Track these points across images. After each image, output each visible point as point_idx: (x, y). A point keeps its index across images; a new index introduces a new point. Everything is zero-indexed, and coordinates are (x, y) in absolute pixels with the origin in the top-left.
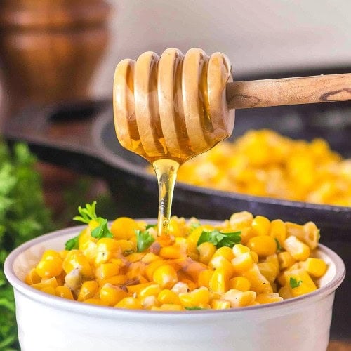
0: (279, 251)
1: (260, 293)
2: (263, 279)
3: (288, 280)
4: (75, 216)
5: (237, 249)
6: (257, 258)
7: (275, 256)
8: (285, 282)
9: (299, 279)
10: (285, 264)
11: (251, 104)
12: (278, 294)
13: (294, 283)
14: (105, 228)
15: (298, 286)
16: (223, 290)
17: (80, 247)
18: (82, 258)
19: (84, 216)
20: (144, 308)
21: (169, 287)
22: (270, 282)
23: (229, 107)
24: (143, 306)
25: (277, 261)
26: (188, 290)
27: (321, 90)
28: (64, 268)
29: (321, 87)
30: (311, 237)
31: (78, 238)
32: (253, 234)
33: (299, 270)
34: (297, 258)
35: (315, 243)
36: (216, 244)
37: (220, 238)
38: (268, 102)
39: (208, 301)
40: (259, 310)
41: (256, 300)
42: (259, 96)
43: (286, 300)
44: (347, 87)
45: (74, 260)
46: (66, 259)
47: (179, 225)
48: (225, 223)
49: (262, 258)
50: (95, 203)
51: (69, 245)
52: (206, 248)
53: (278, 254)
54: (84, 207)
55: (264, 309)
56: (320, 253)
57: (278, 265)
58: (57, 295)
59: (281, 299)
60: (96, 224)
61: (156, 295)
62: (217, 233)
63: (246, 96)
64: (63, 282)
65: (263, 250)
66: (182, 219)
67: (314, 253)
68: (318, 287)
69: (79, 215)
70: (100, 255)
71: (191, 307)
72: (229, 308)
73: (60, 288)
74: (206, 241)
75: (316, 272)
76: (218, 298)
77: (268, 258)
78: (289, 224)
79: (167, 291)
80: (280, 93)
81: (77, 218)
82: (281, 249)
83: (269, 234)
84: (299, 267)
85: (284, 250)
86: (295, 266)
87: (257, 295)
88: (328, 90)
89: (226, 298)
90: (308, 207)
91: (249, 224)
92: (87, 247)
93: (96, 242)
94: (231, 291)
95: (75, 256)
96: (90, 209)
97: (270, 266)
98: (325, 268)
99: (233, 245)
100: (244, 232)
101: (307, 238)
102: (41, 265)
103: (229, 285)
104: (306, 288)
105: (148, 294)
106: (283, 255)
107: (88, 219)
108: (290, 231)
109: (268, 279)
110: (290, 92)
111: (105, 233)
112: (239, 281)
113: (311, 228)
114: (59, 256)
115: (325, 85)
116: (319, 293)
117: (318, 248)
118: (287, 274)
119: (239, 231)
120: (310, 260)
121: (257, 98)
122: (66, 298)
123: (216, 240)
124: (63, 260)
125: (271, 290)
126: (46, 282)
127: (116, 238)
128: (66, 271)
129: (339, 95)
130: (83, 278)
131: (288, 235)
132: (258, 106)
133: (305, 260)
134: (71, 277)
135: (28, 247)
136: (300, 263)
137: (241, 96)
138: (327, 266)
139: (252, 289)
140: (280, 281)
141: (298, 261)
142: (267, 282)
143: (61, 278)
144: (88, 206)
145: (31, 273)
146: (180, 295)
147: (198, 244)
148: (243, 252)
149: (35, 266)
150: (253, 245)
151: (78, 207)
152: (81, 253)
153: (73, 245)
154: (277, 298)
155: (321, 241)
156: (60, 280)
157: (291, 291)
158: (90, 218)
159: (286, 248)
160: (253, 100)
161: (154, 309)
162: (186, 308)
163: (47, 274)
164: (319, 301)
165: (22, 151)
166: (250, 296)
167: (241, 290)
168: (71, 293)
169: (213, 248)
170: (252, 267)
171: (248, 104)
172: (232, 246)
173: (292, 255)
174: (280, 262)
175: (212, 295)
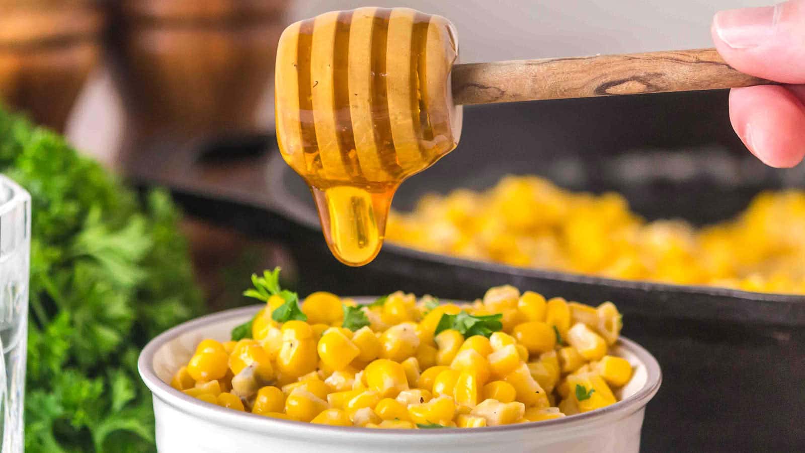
0: (559, 346)
1: (531, 406)
2: (536, 386)
3: (573, 388)
4: (246, 289)
5: (496, 338)
6: (526, 355)
7: (554, 354)
8: (568, 391)
9: (589, 386)
10: (568, 366)
11: (489, 98)
12: (557, 409)
13: (583, 393)
14: (294, 306)
15: (588, 397)
16: (475, 402)
17: (255, 336)
18: (259, 351)
19: (262, 289)
20: (354, 426)
21: (393, 394)
22: (546, 390)
23: (455, 103)
24: (353, 423)
25: (556, 362)
26: (422, 400)
27: (597, 78)
28: (230, 365)
29: (598, 73)
30: (609, 326)
31: (251, 324)
32: (520, 319)
33: (590, 373)
34: (586, 356)
35: (614, 335)
36: (463, 332)
37: (470, 323)
38: (515, 96)
39: (452, 416)
40: (530, 430)
41: (526, 415)
42: (502, 87)
43: (569, 417)
44: (638, 75)
45: (246, 355)
46: (233, 354)
47: (406, 306)
48: (477, 304)
49: (533, 357)
50: (278, 270)
51: (238, 333)
52: (448, 339)
53: (558, 351)
54: (260, 275)
55: (538, 429)
56: (621, 350)
57: (558, 368)
58: (220, 405)
59: (563, 416)
60: (279, 301)
61: (373, 407)
62: (465, 316)
63: (483, 87)
64: (229, 388)
65: (536, 343)
66: (411, 298)
67: (613, 349)
68: (618, 398)
69: (253, 287)
70: (286, 346)
71: (427, 424)
72: (485, 426)
73: (225, 395)
74: (448, 327)
75: (617, 377)
76: (467, 412)
77: (542, 357)
78: (575, 305)
79: (389, 401)
80: (535, 81)
81: (250, 293)
82: (562, 342)
83: (544, 319)
84: (590, 370)
85: (566, 344)
86: (585, 368)
87: (527, 408)
88: (609, 79)
89: (480, 413)
90: (602, 283)
91: (515, 305)
92: (266, 334)
93: (279, 328)
94: (487, 401)
95: (247, 348)
96: (268, 279)
97: (547, 367)
98: (629, 372)
99: (491, 334)
100: (507, 316)
101: (602, 326)
102: (195, 362)
103: (483, 394)
104: (600, 400)
105: (360, 405)
106: (566, 353)
107: (266, 295)
108: (578, 315)
109: (542, 386)
110: (550, 82)
111: (293, 314)
112: (499, 387)
113: (608, 311)
114: (222, 349)
115: (604, 71)
116: (621, 406)
117: (618, 344)
118: (572, 381)
119: (499, 312)
120: (607, 359)
121: (499, 90)
122: (233, 409)
123: (465, 326)
124: (229, 353)
125: (548, 403)
126: (204, 387)
127: (311, 322)
128: (234, 371)
129: (624, 85)
130: (260, 382)
131: (573, 322)
132: (500, 101)
133: (599, 359)
134: (240, 380)
135: (175, 336)
136: (592, 364)
137: (475, 85)
138: (633, 370)
139: (518, 399)
140: (562, 391)
141: (588, 362)
142: (542, 391)
143: (226, 381)
144: (267, 274)
145: (179, 375)
146: (410, 407)
147: (437, 332)
148: (505, 344)
149: (186, 364)
150: (519, 335)
151: (250, 276)
152: (257, 343)
153: (243, 334)
154: (556, 413)
155: (624, 332)
156: (224, 384)
157: (577, 406)
158: (270, 293)
159: (569, 341)
160: (493, 92)
161: (371, 426)
162: (419, 426)
163: (204, 374)
164: (621, 419)
165: (160, 201)
166: (517, 409)
167: (502, 400)
168: (241, 403)
169: (460, 338)
170: (519, 366)
171: (484, 98)
172: (488, 336)
173: (580, 351)
174: (561, 362)
175: (458, 408)
